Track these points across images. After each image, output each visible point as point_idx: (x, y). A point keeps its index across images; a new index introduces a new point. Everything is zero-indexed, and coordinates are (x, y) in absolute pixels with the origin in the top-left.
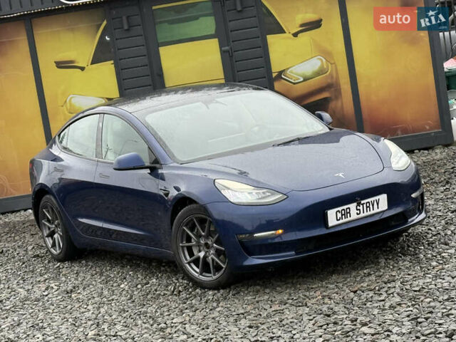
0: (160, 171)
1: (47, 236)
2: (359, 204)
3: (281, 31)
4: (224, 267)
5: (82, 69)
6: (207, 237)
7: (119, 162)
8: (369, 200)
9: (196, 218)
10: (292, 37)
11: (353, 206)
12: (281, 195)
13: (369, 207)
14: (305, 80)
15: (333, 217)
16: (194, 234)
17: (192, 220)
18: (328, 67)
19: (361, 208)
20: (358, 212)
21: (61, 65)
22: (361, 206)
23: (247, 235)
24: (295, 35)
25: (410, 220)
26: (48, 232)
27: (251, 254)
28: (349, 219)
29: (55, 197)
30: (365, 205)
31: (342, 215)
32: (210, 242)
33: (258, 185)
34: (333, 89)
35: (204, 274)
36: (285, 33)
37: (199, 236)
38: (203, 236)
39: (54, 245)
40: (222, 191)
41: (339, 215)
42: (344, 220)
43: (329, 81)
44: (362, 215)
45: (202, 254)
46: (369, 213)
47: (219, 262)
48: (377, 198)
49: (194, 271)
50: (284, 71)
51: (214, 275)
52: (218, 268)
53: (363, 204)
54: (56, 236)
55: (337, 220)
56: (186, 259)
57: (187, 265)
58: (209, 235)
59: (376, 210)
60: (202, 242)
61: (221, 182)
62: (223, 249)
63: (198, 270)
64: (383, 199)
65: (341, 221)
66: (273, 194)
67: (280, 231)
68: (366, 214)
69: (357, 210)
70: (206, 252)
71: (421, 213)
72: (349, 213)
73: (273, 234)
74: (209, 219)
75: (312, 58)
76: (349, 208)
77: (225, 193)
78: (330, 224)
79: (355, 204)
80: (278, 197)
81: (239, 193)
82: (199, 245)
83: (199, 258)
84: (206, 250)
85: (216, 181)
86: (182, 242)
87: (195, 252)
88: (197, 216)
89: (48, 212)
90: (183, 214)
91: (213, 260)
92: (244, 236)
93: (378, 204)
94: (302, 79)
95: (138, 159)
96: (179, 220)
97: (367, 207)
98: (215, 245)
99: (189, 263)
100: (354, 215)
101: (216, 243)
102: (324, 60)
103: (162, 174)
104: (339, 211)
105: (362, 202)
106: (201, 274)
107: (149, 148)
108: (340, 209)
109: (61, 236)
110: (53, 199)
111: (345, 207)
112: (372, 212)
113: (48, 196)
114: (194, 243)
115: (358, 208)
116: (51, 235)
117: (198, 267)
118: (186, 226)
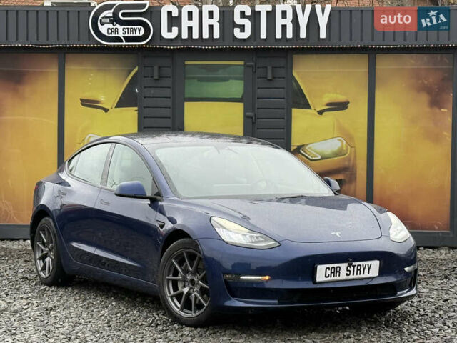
0: (160, 203)
1: (39, 259)
2: (350, 265)
3: (307, 106)
4: (205, 305)
5: (106, 110)
6: (193, 273)
7: (122, 188)
8: (361, 263)
9: (187, 253)
10: (317, 114)
11: (344, 266)
12: (274, 242)
13: (360, 270)
14: (322, 159)
15: (322, 273)
16: (181, 269)
17: (182, 254)
18: (347, 149)
19: (352, 269)
20: (348, 273)
21: (86, 103)
22: (352, 268)
23: (234, 276)
24: (320, 113)
25: (399, 293)
26: (40, 254)
27: (234, 296)
28: (338, 278)
29: (53, 220)
30: (356, 267)
31: (331, 272)
32: (195, 279)
33: (253, 229)
34: (348, 173)
35: (184, 310)
36: (311, 109)
37: (186, 271)
38: (191, 272)
39: (44, 269)
40: (217, 229)
41: (329, 272)
42: (332, 278)
43: (347, 163)
44: (351, 277)
45: (186, 290)
46: (359, 276)
47: (201, 300)
48: (369, 262)
49: (175, 306)
50: (303, 145)
51: (195, 312)
52: (199, 306)
53: (354, 266)
54: (48, 259)
55: (326, 277)
56: (170, 293)
57: (170, 299)
58: (196, 271)
59: (366, 275)
60: (189, 278)
61: (217, 220)
62: (208, 287)
63: (179, 306)
64: (375, 265)
65: (329, 279)
66: (266, 240)
67: (267, 278)
68: (355, 276)
69: (347, 270)
70: (191, 288)
71: (411, 289)
72: (339, 272)
73: (260, 279)
74: (198, 254)
75: (333, 138)
76: (340, 267)
77: (220, 231)
78: (318, 279)
79: (346, 264)
80: (271, 243)
81: (233, 234)
82: (184, 281)
83: (182, 293)
84: (191, 286)
85: (213, 218)
86: (168, 275)
87: (180, 287)
88: (188, 250)
89: (44, 234)
90: (175, 247)
91: (196, 297)
92: (230, 276)
93: (369, 269)
94: (319, 157)
95: (140, 188)
96: (169, 252)
97: (358, 270)
98: (200, 282)
99: (172, 297)
100: (343, 275)
101: (202, 280)
102: (344, 142)
103: (162, 206)
104: (329, 268)
105: (354, 264)
106: (182, 310)
107: (153, 179)
108: (330, 266)
109: (52, 259)
110: (51, 221)
111: (336, 265)
112: (362, 276)
113: (47, 218)
114: (180, 277)
115: (349, 269)
116: (43, 258)
117: (180, 303)
118: (175, 259)
